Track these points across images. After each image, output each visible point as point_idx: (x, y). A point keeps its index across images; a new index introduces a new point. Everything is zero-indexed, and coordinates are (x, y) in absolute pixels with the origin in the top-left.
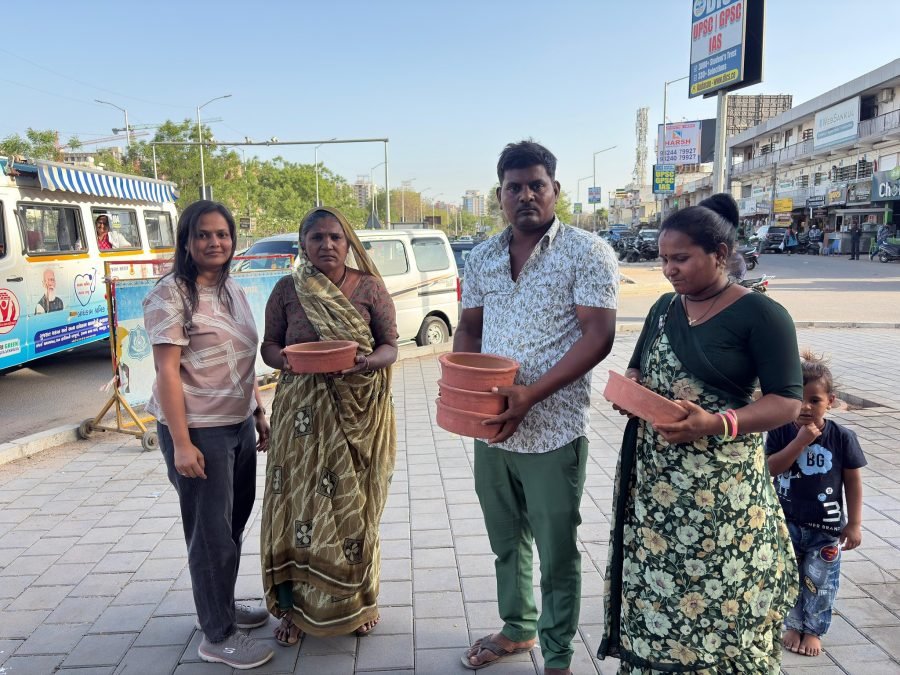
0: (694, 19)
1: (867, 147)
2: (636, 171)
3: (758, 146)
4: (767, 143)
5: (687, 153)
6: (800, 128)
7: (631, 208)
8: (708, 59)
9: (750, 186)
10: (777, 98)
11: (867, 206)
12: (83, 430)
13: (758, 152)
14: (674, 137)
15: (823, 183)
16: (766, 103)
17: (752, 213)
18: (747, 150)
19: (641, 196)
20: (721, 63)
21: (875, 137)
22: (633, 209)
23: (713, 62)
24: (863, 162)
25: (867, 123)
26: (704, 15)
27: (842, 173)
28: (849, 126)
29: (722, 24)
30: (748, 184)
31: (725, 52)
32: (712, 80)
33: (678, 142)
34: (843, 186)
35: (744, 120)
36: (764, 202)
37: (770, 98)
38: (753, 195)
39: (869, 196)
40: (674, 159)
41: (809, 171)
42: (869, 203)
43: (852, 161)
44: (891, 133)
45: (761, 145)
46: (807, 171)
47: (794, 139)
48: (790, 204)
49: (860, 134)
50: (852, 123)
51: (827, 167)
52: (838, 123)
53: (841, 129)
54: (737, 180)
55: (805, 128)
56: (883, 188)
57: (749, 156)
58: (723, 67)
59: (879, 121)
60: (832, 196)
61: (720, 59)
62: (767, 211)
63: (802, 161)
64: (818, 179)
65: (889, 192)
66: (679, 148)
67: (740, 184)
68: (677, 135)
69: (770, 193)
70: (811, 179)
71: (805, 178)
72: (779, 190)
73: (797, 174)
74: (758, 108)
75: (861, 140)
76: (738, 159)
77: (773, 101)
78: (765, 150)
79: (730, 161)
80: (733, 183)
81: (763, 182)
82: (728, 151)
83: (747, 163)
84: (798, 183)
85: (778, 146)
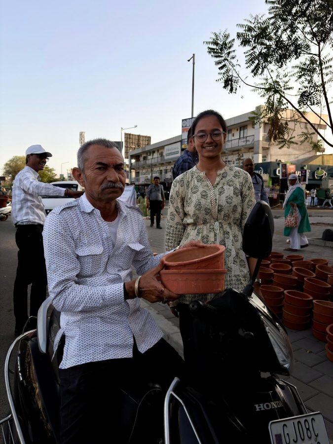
0: (183, 127)
3: (141, 156)
4: (145, 155)
6: (158, 151)
10: (146, 137)
13: (141, 159)
15: (168, 173)
16: (141, 139)
17: (143, 183)
18: (137, 157)
26: (186, 126)
28: (177, 152)
30: (138, 171)
35: (134, 144)
36: (148, 179)
37: (143, 136)
38: (140, 176)
41: (163, 168)
45: (143, 156)
46: (162, 168)
47: (156, 155)
50: (178, 151)
52: (173, 151)
53: (174, 153)
54: (134, 169)
55: (160, 151)
57: (138, 160)
62: (149, 183)
63: (160, 164)
64: (166, 172)
67: (135, 171)
69: (149, 176)
70: (164, 171)
71: (161, 171)
73: (158, 169)
74: (139, 140)
76: (133, 161)
77: (144, 138)
78: (145, 158)
79: (130, 161)
80: (132, 170)
81: (144, 171)
82: (129, 157)
83: (137, 163)
84: (158, 173)
85: (150, 157)
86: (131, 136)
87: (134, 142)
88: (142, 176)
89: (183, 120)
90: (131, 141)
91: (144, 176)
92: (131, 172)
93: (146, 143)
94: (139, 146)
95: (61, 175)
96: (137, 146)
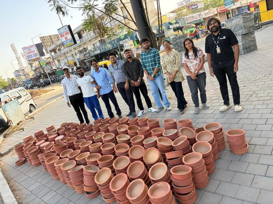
1: (83, 45)
2: (19, 63)
3: (56, 49)
4: (59, 48)
5: (35, 55)
7: (24, 75)
8: (66, 41)
9: (59, 60)
11: (89, 58)
12: (5, 135)
13: (57, 51)
14: (29, 51)
15: (77, 55)
16: (52, 37)
18: (54, 50)
19: (26, 70)
20: (69, 41)
21: (84, 42)
22: (25, 75)
23: (67, 41)
24: (84, 48)
25: (81, 39)
26: (61, 33)
27: (80, 52)
29: (66, 35)
30: (58, 59)
31: (69, 39)
32: (68, 44)
33: (31, 52)
34: (83, 55)
35: (49, 43)
36: (66, 63)
38: (61, 62)
39: (89, 56)
40: (32, 57)
42: (90, 57)
43: (81, 49)
44: (87, 40)
45: (57, 49)
46: (72, 53)
48: (73, 62)
49: (81, 42)
50: (78, 40)
51: (76, 51)
54: (55, 59)
56: (92, 53)
57: (55, 52)
58: (70, 42)
59: (83, 38)
60: (81, 58)
61: (68, 41)
62: (68, 65)
63: (70, 51)
65: (93, 54)
66: (32, 54)
67: (56, 60)
68: (30, 50)
69: (66, 60)
70: (74, 55)
71: (72, 55)
72: (68, 59)
73: (70, 54)
74: (51, 39)
75: (82, 43)
76: (53, 53)
77: (54, 36)
78: (59, 50)
79: (51, 54)
80: (54, 60)
81: (62, 58)
82: (49, 52)
83: (56, 54)
84: (71, 57)
85: (62, 48)
86: (45, 38)
87: (48, 41)
88: (62, 62)
89: (58, 30)
90: (46, 41)
91: (63, 61)
92: (54, 61)
93: (57, 39)
94: (53, 43)
95: (7, 79)
96: (51, 43)
